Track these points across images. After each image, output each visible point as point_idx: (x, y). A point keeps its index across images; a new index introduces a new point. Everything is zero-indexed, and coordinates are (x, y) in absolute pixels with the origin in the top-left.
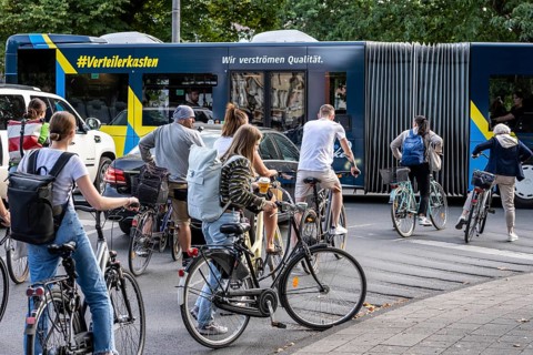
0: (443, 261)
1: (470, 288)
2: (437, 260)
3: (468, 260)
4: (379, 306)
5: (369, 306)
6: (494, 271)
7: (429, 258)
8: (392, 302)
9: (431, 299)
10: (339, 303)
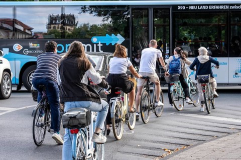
0: (199, 124)
1: (220, 139)
2: (195, 124)
3: (212, 124)
4: (173, 150)
5: (167, 150)
6: (228, 129)
7: (191, 123)
8: (179, 148)
9: (201, 146)
10: (150, 149)
